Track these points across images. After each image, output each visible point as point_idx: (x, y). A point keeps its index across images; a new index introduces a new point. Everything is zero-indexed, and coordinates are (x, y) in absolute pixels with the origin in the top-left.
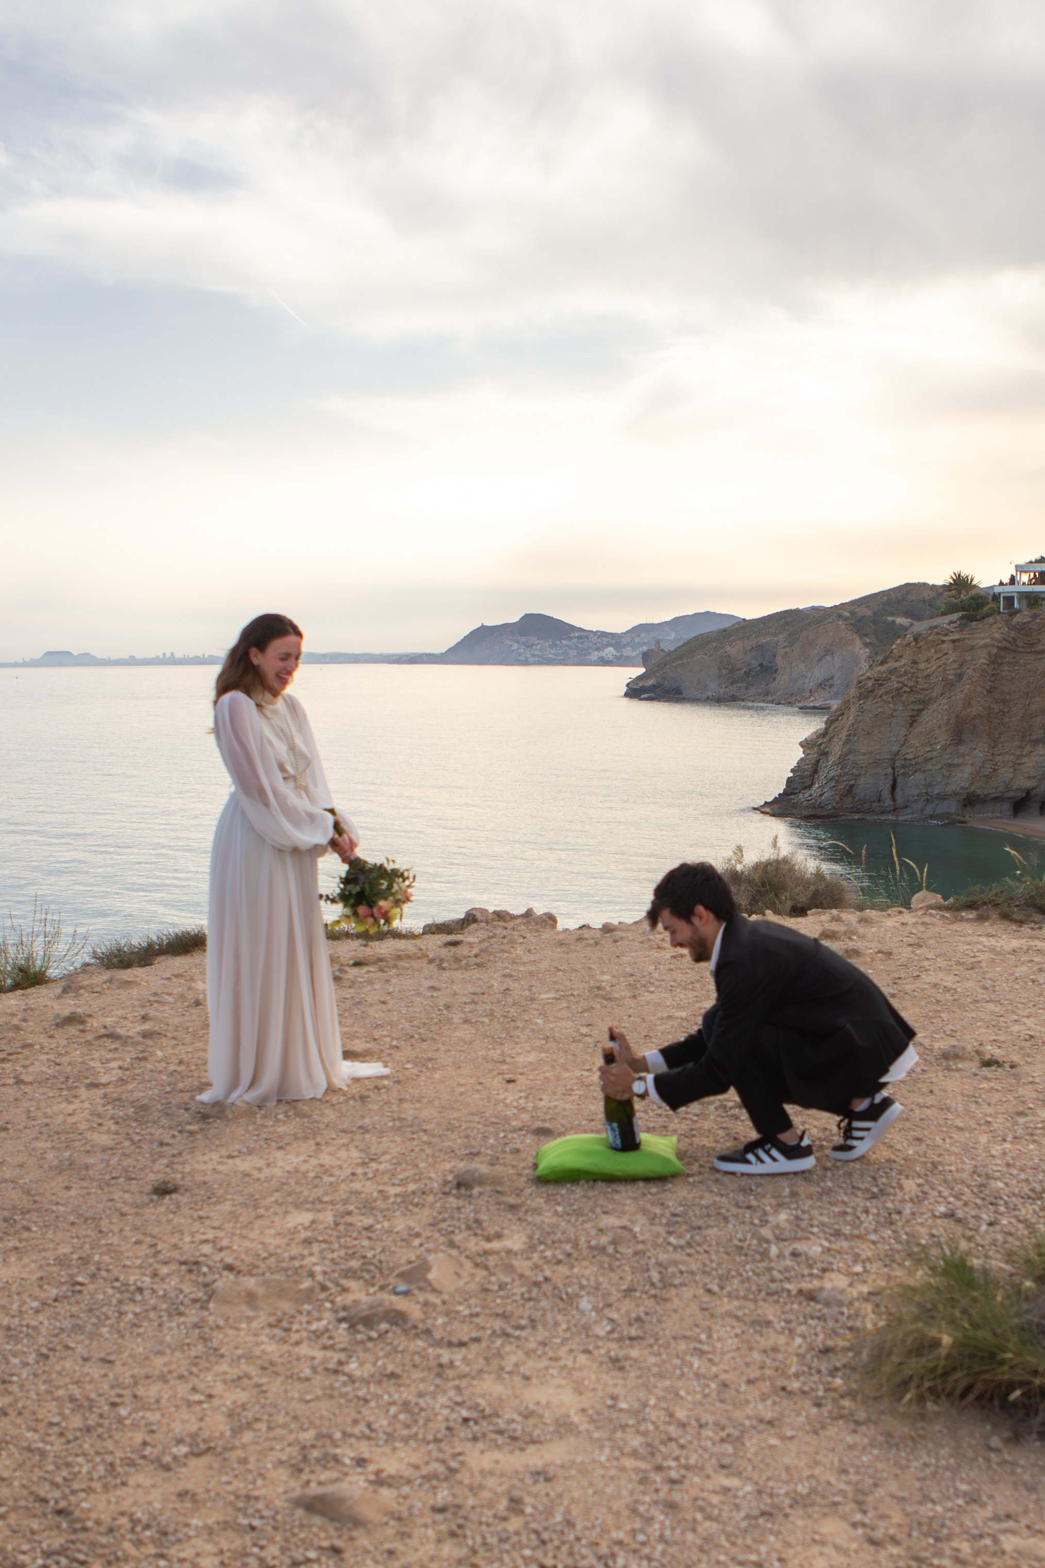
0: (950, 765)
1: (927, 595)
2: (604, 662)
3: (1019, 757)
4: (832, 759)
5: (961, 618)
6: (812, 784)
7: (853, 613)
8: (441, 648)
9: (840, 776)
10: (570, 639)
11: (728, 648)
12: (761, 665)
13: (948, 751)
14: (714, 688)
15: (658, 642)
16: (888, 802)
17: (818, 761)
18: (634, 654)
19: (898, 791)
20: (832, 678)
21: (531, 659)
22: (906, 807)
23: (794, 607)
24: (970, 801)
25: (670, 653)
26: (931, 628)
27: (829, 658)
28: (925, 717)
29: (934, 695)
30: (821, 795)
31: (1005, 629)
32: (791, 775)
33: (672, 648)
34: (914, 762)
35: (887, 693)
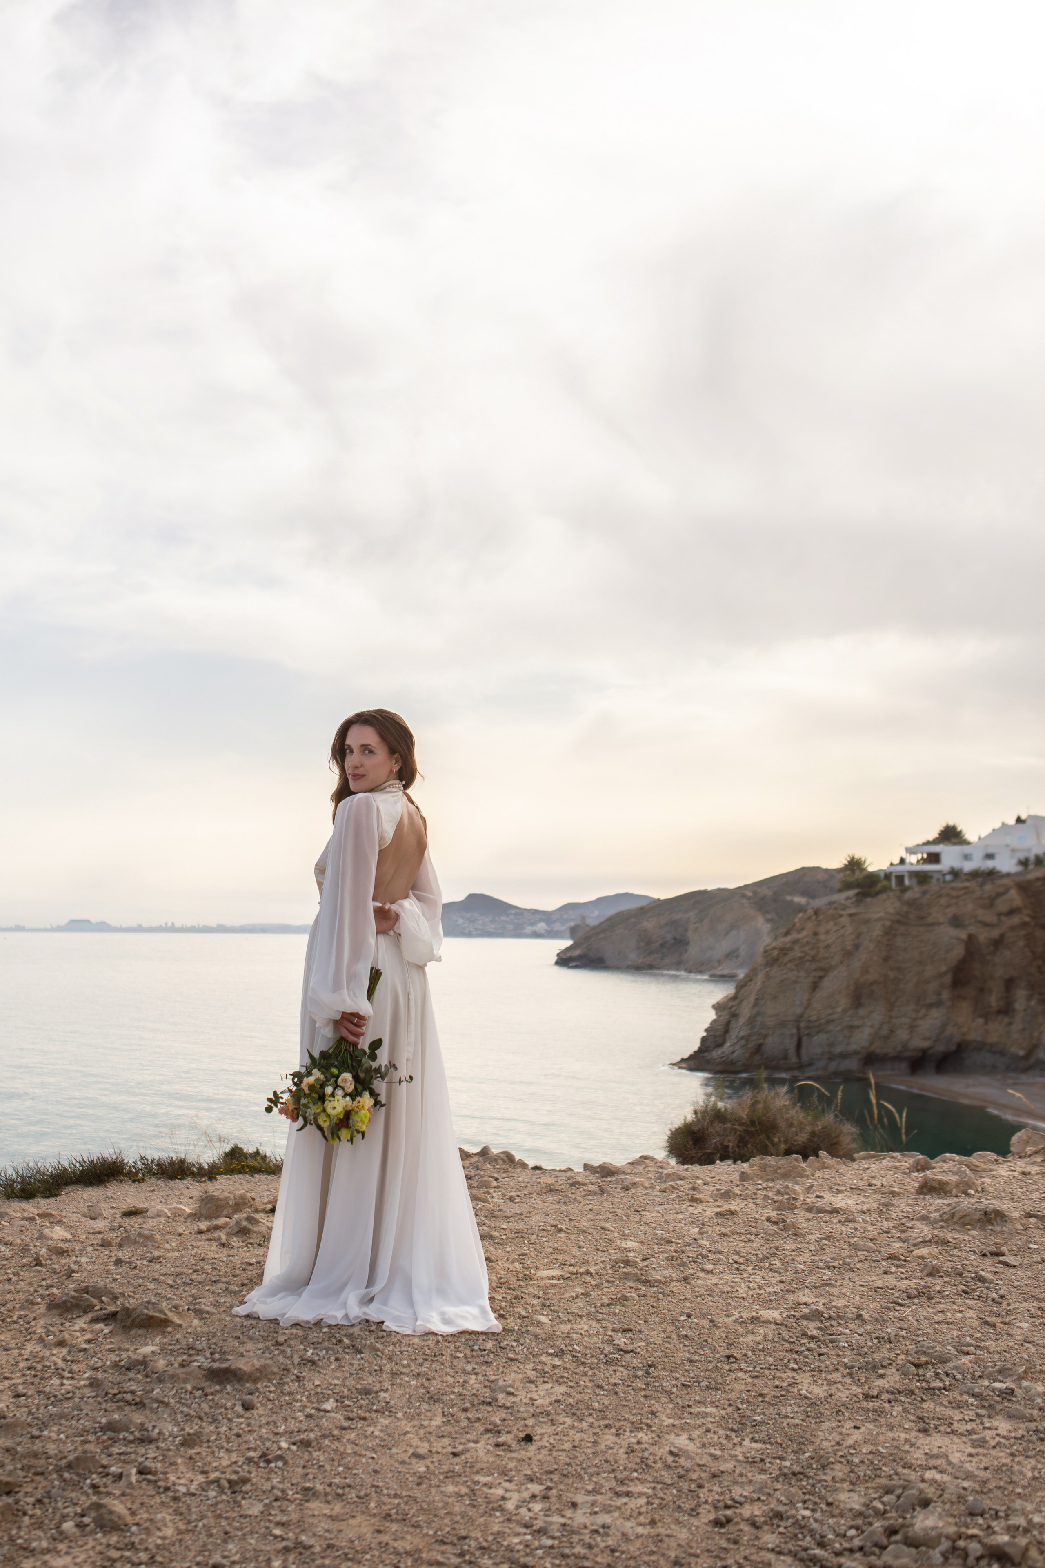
0: (851, 1027)
1: (820, 877)
2: (536, 935)
3: (915, 1019)
4: (742, 1020)
5: (857, 894)
6: (724, 1042)
7: (755, 893)
9: (749, 1035)
10: (507, 915)
11: (645, 924)
12: (675, 939)
13: (850, 1013)
14: (633, 957)
15: (584, 919)
16: (794, 1060)
17: (729, 1023)
18: (563, 928)
19: (804, 1051)
20: (738, 949)
21: (474, 933)
22: (810, 1064)
23: (702, 888)
24: (871, 1059)
25: (595, 927)
26: (830, 903)
27: (734, 932)
28: (826, 983)
29: (834, 963)
30: (733, 1053)
31: (898, 904)
32: (705, 1034)
33: (596, 923)
34: (817, 1023)
35: (790, 961)
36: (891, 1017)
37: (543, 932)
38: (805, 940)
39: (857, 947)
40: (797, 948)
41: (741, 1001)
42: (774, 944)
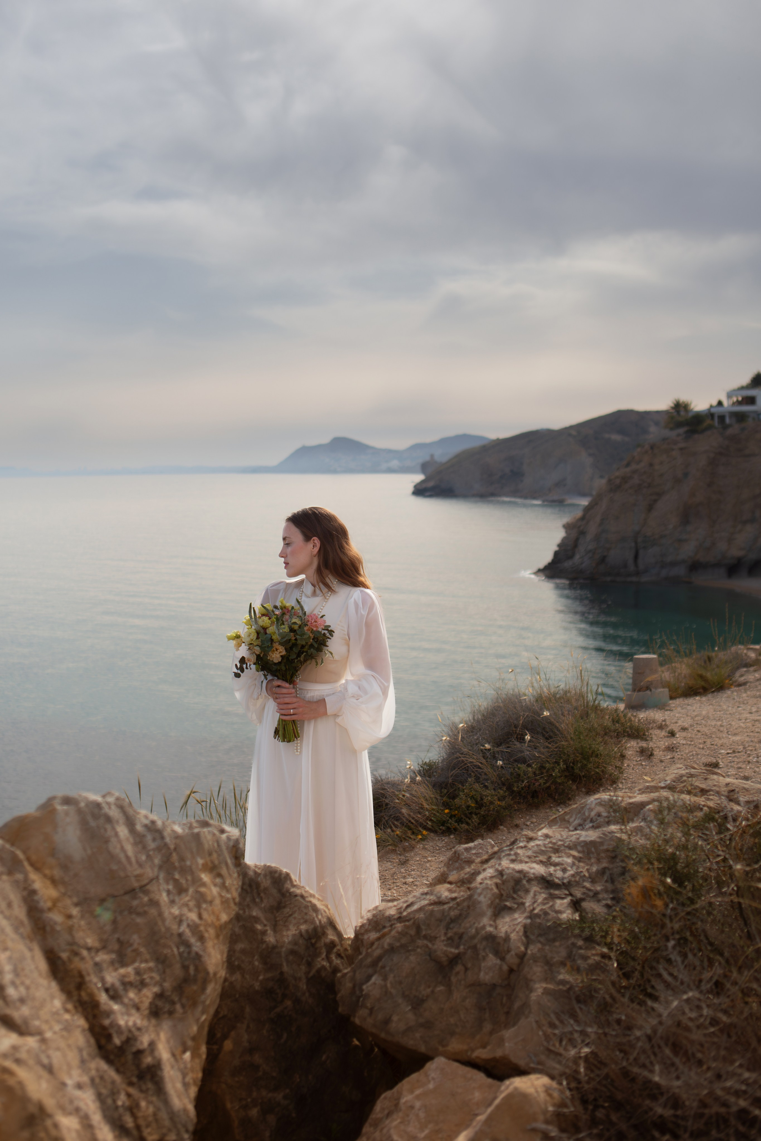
0: (680, 540)
2: (391, 471)
3: (732, 533)
4: (589, 537)
5: (686, 432)
6: (574, 555)
7: (580, 432)
9: (596, 549)
11: (487, 459)
12: (512, 471)
13: (679, 529)
14: (478, 486)
15: (432, 456)
16: (632, 567)
17: (577, 540)
18: (414, 465)
19: (640, 559)
20: (565, 479)
21: (339, 470)
22: (646, 571)
24: (695, 566)
25: (443, 464)
26: (664, 439)
27: (562, 465)
28: (661, 505)
29: (667, 489)
30: (582, 563)
31: (720, 439)
32: (556, 549)
33: (444, 459)
34: (652, 538)
35: (631, 488)
36: (712, 532)
37: (396, 467)
38: (643, 471)
39: (686, 475)
40: (636, 477)
41: (588, 522)
42: (618, 474)
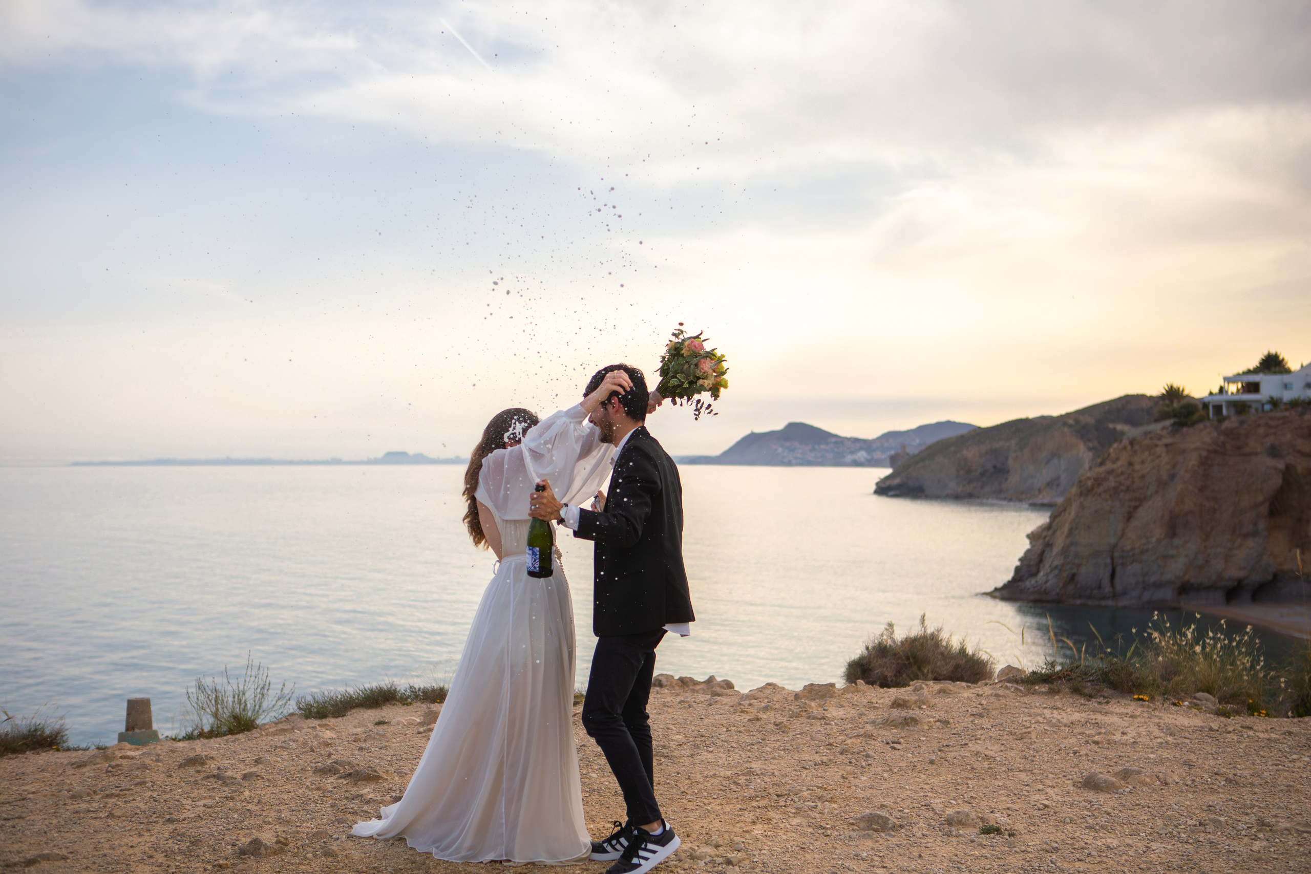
0: (1165, 557)
1: (1145, 404)
2: (857, 464)
3: (1230, 549)
4: (1056, 550)
5: (1174, 425)
6: (1038, 572)
7: (1077, 421)
8: (717, 452)
9: (1063, 565)
10: (827, 444)
11: (965, 452)
12: (995, 467)
13: (1164, 543)
14: (953, 486)
15: (903, 447)
16: (1107, 589)
17: (1043, 552)
18: (883, 457)
19: (1117, 579)
20: (1059, 478)
21: (794, 461)
22: (1124, 594)
23: (1024, 416)
24: (1185, 589)
25: (914, 456)
26: (1146, 434)
27: (1055, 461)
28: (1141, 513)
29: (1149, 493)
30: (1046, 582)
31: (1215, 434)
32: (1018, 564)
33: (916, 452)
34: (1131, 553)
35: (1105, 491)
36: (1205, 547)
37: (863, 460)
38: (1120, 471)
39: (1172, 477)
40: (1111, 478)
41: (1055, 532)
42: (1089, 474)
